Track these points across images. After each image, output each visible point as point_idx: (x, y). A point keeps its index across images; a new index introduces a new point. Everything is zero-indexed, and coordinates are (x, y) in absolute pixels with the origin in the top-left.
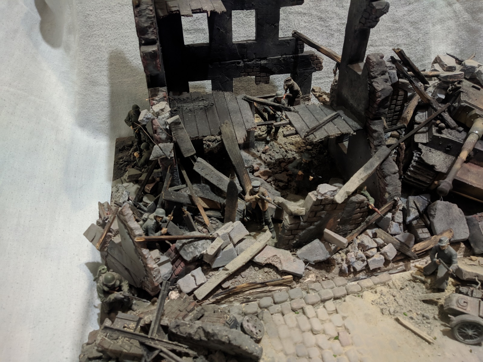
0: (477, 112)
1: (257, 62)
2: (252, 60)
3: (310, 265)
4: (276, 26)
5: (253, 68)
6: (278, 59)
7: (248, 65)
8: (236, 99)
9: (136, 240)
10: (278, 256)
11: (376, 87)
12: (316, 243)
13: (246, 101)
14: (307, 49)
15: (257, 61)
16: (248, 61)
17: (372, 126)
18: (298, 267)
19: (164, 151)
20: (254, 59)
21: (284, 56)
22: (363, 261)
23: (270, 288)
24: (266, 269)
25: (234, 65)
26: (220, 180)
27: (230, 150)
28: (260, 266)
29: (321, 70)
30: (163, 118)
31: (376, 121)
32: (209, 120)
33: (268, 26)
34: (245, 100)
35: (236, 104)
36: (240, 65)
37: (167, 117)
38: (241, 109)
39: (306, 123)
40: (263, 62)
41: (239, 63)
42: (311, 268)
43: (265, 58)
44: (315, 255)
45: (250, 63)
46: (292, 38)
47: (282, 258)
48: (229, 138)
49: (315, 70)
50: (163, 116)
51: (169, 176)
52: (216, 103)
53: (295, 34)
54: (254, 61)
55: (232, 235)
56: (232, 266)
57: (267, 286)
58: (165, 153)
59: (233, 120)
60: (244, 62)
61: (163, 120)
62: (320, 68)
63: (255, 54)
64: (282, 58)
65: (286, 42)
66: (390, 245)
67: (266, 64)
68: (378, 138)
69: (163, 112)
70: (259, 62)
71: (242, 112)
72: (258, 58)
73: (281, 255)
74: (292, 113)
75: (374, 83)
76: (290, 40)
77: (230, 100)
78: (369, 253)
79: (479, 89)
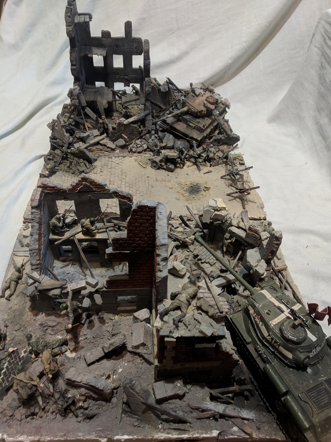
0: (187, 104)
3: (118, 147)
4: (131, 63)
5: (123, 80)
6: (133, 77)
7: (121, 78)
8: (108, 90)
9: (61, 125)
12: (120, 139)
15: (124, 76)
18: (113, 146)
20: (122, 75)
21: (135, 76)
22: (136, 148)
23: (103, 152)
24: (103, 146)
25: (114, 77)
26: (94, 116)
27: (99, 107)
28: (101, 145)
31: (147, 102)
32: (95, 95)
33: (128, 62)
35: (107, 92)
36: (117, 77)
39: (126, 100)
42: (118, 148)
43: (127, 76)
44: (119, 143)
47: (109, 143)
52: (100, 90)
53: (140, 67)
55: (93, 133)
56: (92, 142)
57: (102, 151)
59: (104, 97)
60: (119, 76)
63: (123, 73)
65: (136, 70)
66: (146, 145)
67: (128, 79)
68: (147, 108)
69: (76, 89)
71: (109, 95)
76: (138, 69)
77: (106, 90)
78: (138, 146)
79: (194, 97)
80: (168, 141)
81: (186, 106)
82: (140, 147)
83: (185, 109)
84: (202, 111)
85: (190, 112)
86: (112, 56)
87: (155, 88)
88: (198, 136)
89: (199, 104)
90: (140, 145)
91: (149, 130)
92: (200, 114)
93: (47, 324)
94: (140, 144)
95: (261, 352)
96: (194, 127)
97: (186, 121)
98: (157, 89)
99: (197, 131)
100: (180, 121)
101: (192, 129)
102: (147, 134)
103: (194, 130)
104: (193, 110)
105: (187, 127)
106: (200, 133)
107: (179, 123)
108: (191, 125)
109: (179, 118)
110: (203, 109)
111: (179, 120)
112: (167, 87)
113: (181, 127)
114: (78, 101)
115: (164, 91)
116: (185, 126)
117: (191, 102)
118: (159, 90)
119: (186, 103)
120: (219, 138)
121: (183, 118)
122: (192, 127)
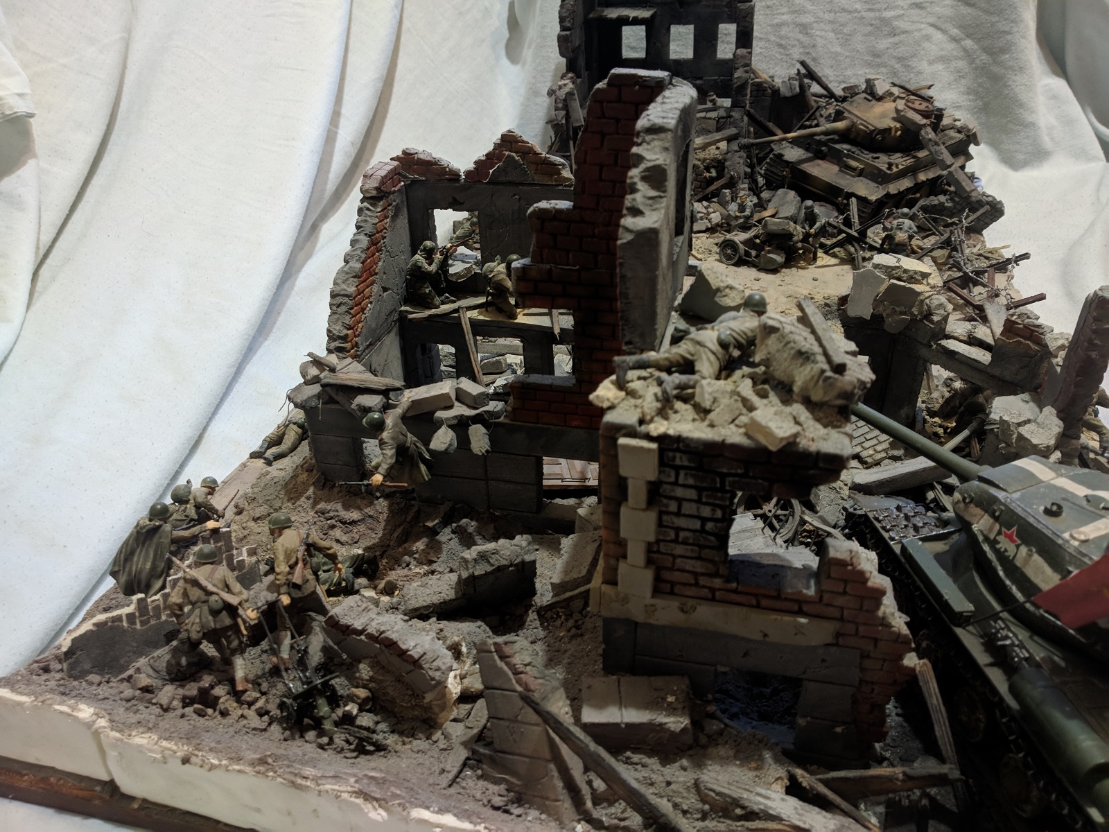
0: (847, 115)
43: (701, 78)
68: (733, 123)
79: (870, 101)
80: (783, 205)
81: (845, 118)
82: (702, 219)
83: (840, 125)
84: (890, 129)
85: (852, 136)
86: (668, 30)
87: (765, 90)
88: (871, 191)
89: (883, 116)
90: (702, 215)
91: (732, 177)
92: (884, 138)
93: (336, 513)
94: (705, 211)
95: (1008, 642)
96: (863, 169)
97: (836, 157)
98: (769, 91)
99: (868, 181)
100: (822, 158)
101: (853, 177)
102: (725, 186)
103: (861, 178)
104: (861, 127)
105: (840, 170)
106: (876, 185)
107: (820, 162)
108: (854, 164)
109: (818, 149)
110: (892, 126)
111: (819, 155)
112: (797, 83)
113: (823, 171)
114: (564, 113)
115: (788, 94)
116: (836, 168)
117: (859, 111)
118: (776, 92)
119: (844, 113)
120: (936, 202)
121: (831, 149)
122: (854, 169)
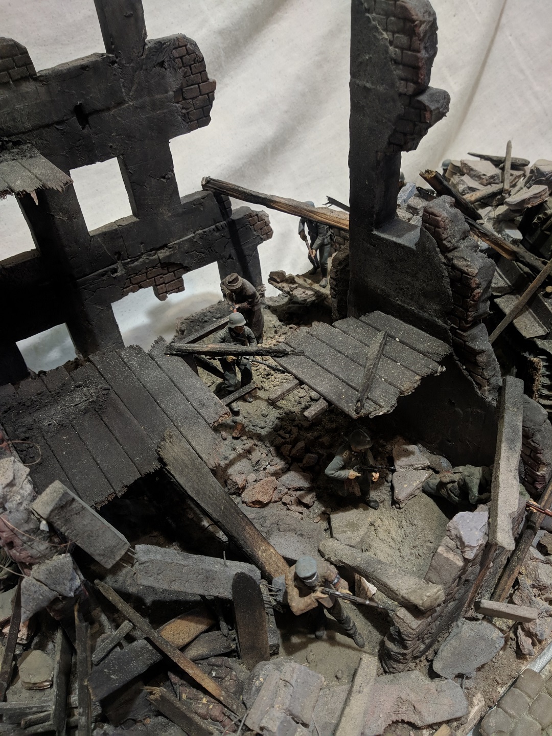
1: (151, 258)
2: (140, 257)
4: (169, 178)
5: (146, 273)
6: (190, 240)
7: (133, 269)
8: (153, 359)
10: (404, 696)
11: (465, 270)
13: (176, 355)
14: (236, 204)
15: (150, 255)
16: (133, 262)
17: (470, 344)
18: (452, 702)
19: (52, 587)
20: (142, 254)
21: (200, 231)
25: (104, 278)
26: (208, 577)
27: (198, 493)
29: (271, 237)
30: (21, 504)
31: (475, 331)
32: (118, 435)
33: (153, 181)
34: (171, 354)
35: (157, 372)
36: (119, 274)
37: (29, 498)
38: (174, 379)
39: (335, 375)
40: (162, 254)
41: (115, 271)
43: (165, 246)
44: (473, 658)
45: (136, 263)
46: (205, 193)
47: (413, 697)
48: (186, 467)
49: (262, 240)
50: (18, 498)
51: (84, 629)
52: (112, 384)
53: (208, 184)
54: (144, 257)
55: (297, 710)
58: (59, 588)
59: (171, 412)
60: (124, 265)
61: (22, 508)
62: (268, 234)
63: (142, 243)
64: (198, 237)
65: (195, 205)
67: (169, 257)
68: (489, 364)
69: (15, 488)
70: (155, 257)
71: (181, 385)
72: (151, 251)
73: (408, 691)
74: (294, 358)
75: (455, 262)
76: (203, 198)
77: (140, 365)
